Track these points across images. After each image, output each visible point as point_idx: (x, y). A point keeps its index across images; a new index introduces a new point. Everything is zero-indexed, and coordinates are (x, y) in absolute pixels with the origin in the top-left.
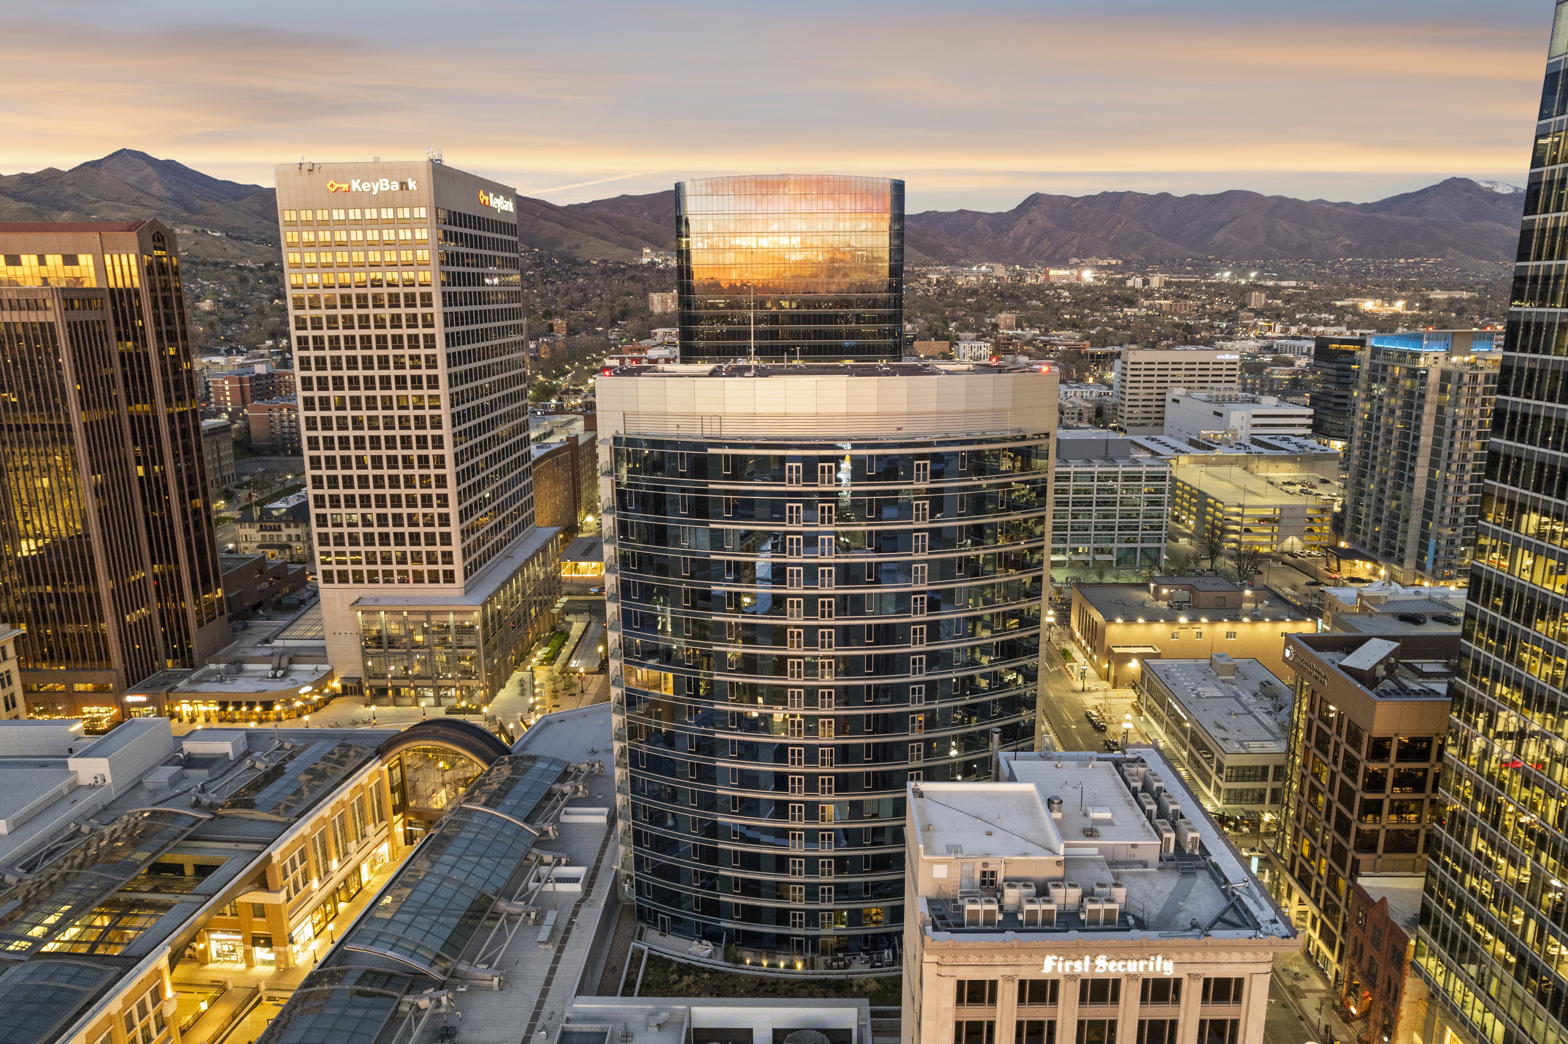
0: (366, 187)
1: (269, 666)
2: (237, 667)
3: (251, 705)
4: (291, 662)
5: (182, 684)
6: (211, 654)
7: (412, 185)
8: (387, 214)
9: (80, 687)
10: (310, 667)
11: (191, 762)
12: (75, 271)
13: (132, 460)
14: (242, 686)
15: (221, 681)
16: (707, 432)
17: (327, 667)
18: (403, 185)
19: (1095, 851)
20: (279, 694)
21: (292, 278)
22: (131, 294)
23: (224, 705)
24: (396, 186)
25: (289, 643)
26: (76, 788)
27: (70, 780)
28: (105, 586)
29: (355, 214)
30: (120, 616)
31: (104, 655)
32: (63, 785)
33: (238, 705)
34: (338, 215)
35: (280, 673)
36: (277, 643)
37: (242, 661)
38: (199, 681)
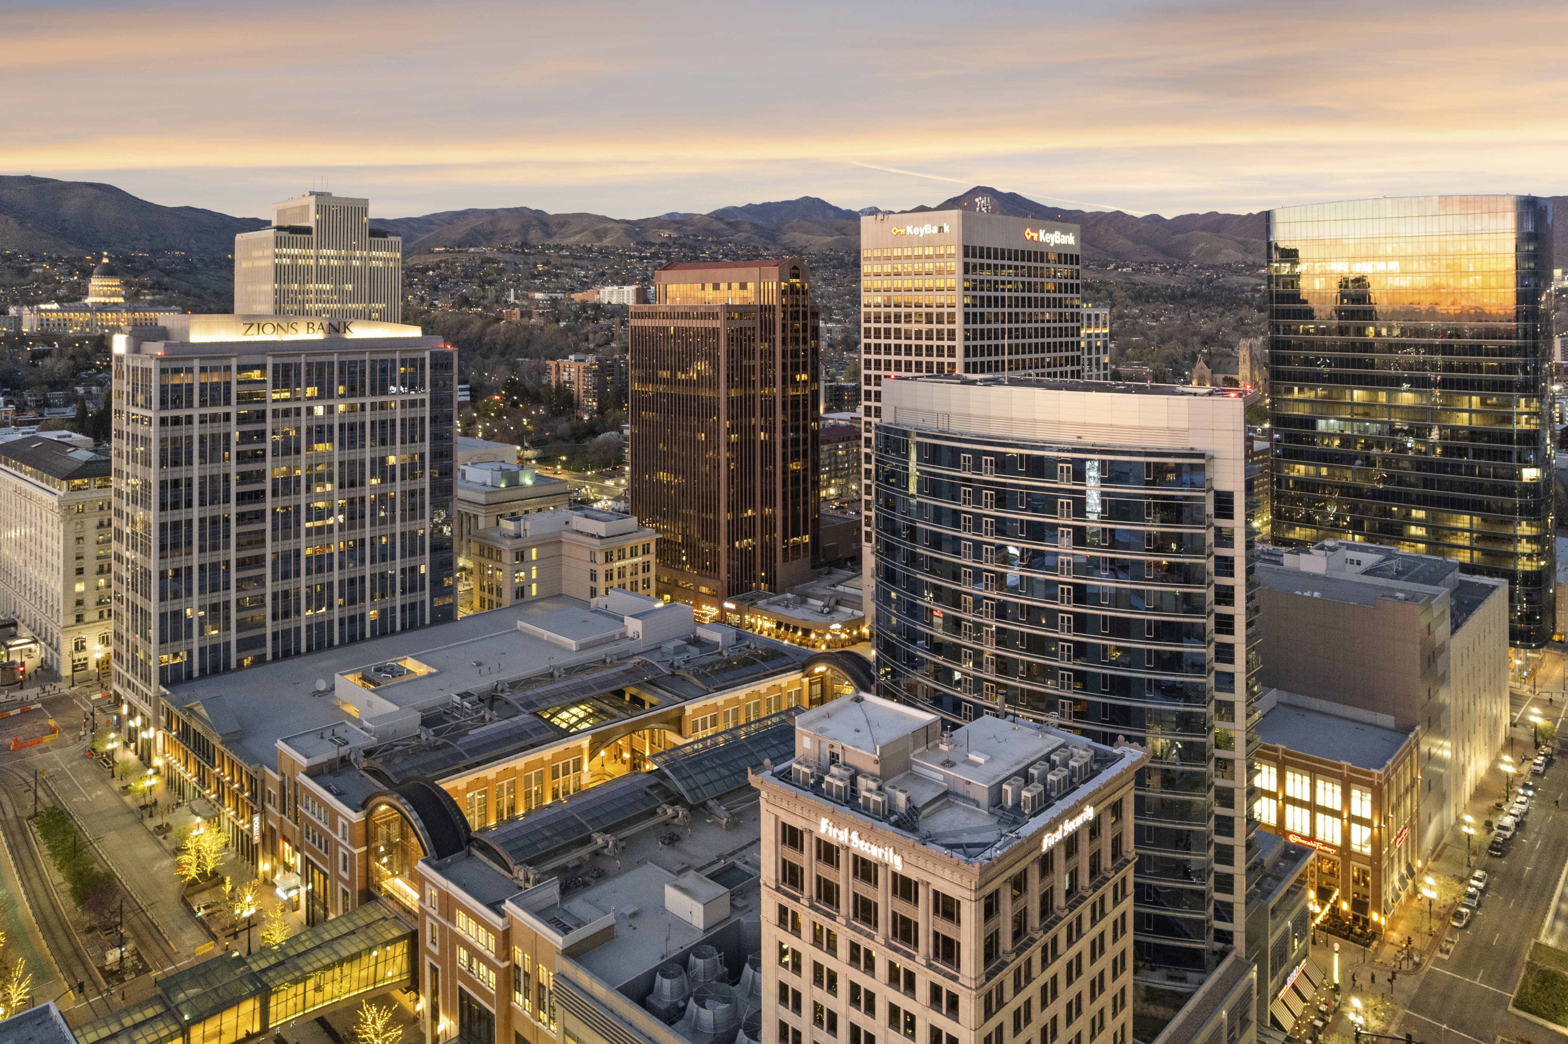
0: (916, 231)
1: (821, 603)
2: (803, 599)
3: (796, 629)
4: (838, 603)
5: (761, 603)
6: (790, 586)
7: (946, 229)
8: (929, 251)
9: (704, 589)
10: (849, 611)
11: (696, 641)
12: (745, 293)
13: (758, 428)
14: (797, 614)
15: (787, 607)
16: (941, 427)
17: (861, 614)
18: (941, 229)
19: (941, 777)
20: (818, 626)
21: (865, 298)
22: (771, 309)
23: (779, 625)
24: (935, 230)
25: (847, 590)
26: (623, 636)
27: (622, 630)
28: (725, 516)
29: (908, 252)
30: (731, 541)
31: (715, 568)
32: (616, 632)
33: (787, 627)
34: (897, 252)
35: (826, 610)
36: (840, 588)
37: (808, 596)
38: (774, 603)
